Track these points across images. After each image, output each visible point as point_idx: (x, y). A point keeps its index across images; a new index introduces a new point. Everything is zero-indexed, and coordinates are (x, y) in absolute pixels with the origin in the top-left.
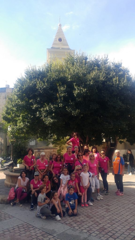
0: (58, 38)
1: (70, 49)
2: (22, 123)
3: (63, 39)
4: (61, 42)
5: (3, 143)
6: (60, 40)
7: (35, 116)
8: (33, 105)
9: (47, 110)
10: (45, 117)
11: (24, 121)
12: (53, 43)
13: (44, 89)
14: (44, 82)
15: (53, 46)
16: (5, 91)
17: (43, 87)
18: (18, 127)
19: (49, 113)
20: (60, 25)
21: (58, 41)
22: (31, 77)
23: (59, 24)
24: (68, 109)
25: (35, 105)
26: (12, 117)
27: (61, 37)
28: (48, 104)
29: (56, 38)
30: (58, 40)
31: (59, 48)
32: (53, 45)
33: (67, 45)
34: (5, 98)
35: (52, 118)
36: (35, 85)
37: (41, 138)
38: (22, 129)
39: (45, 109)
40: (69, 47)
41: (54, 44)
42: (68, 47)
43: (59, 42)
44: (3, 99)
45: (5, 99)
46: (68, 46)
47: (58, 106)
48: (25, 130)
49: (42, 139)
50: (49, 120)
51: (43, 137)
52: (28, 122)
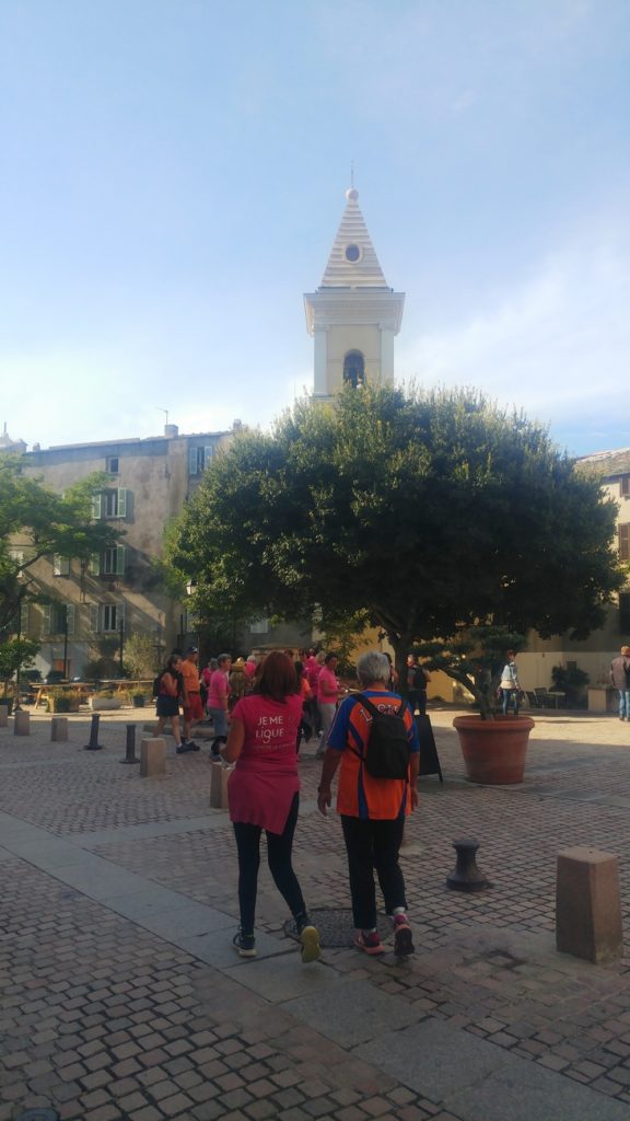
0: (344, 247)
1: (387, 288)
2: (223, 580)
3: (364, 249)
4: (358, 261)
5: (163, 624)
6: (353, 253)
7: (257, 561)
8: (252, 534)
9: (285, 552)
10: (283, 566)
11: (229, 573)
12: (327, 268)
13: (279, 498)
14: (278, 479)
15: (328, 279)
16: (165, 452)
17: (274, 492)
18: (214, 586)
19: (292, 557)
20: (354, 196)
21: (344, 258)
22: (246, 463)
23: (348, 193)
24: (338, 549)
25: (258, 535)
26: (197, 558)
27: (355, 241)
28: (289, 535)
29: (337, 246)
30: (343, 253)
31: (349, 288)
32: (326, 275)
33: (377, 271)
34: (168, 476)
35: (299, 570)
36: (257, 486)
37: (280, 615)
38: (226, 593)
39: (282, 546)
40: (384, 281)
41: (330, 272)
42: (380, 278)
43: (348, 264)
44: (161, 478)
45: (165, 481)
46: (382, 275)
47: (314, 540)
48: (232, 597)
49: (283, 619)
50: (292, 574)
51: (284, 613)
52: (240, 577)
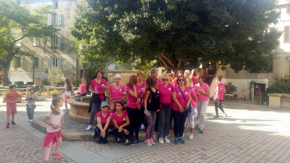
2: (95, 40)
7: (111, 30)
8: (109, 15)
9: (127, 23)
10: (124, 31)
11: (97, 37)
19: (130, 26)
24: (156, 21)
25: (112, 15)
26: (83, 32)
28: (129, 14)
35: (134, 33)
38: (95, 47)
39: (125, 20)
47: (143, 15)
48: (99, 49)
50: (130, 36)
52: (103, 38)
